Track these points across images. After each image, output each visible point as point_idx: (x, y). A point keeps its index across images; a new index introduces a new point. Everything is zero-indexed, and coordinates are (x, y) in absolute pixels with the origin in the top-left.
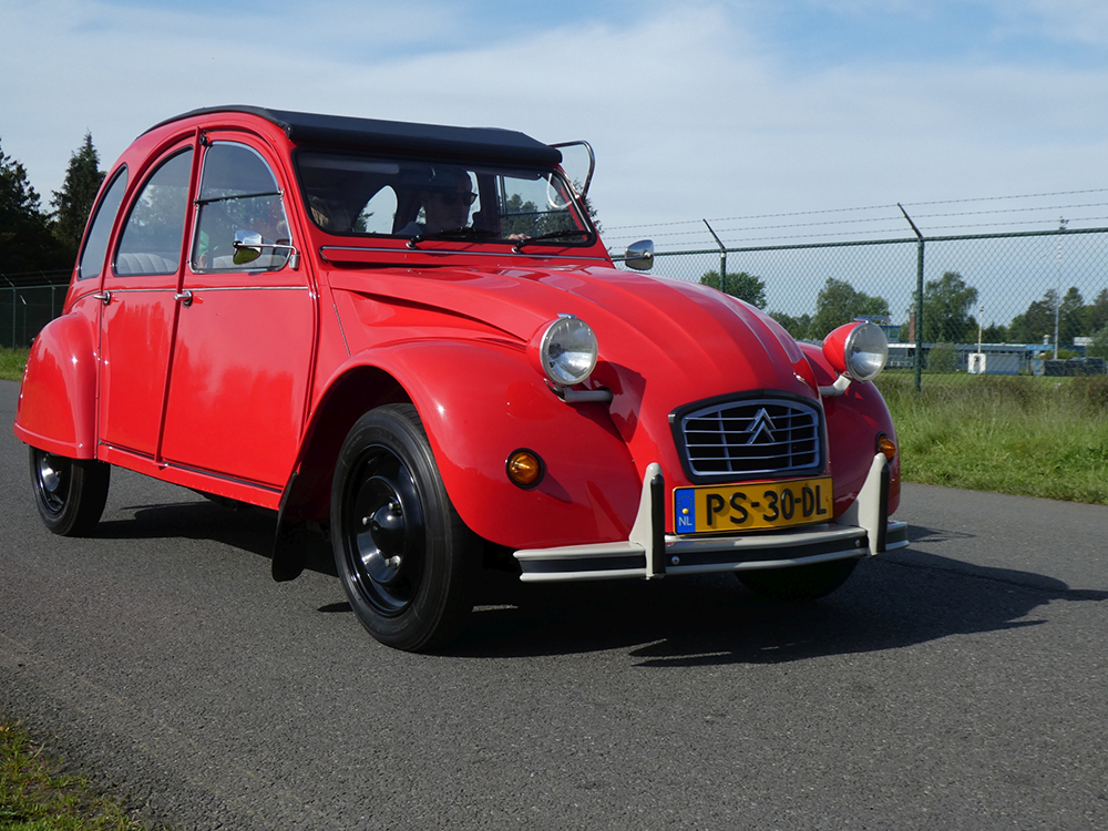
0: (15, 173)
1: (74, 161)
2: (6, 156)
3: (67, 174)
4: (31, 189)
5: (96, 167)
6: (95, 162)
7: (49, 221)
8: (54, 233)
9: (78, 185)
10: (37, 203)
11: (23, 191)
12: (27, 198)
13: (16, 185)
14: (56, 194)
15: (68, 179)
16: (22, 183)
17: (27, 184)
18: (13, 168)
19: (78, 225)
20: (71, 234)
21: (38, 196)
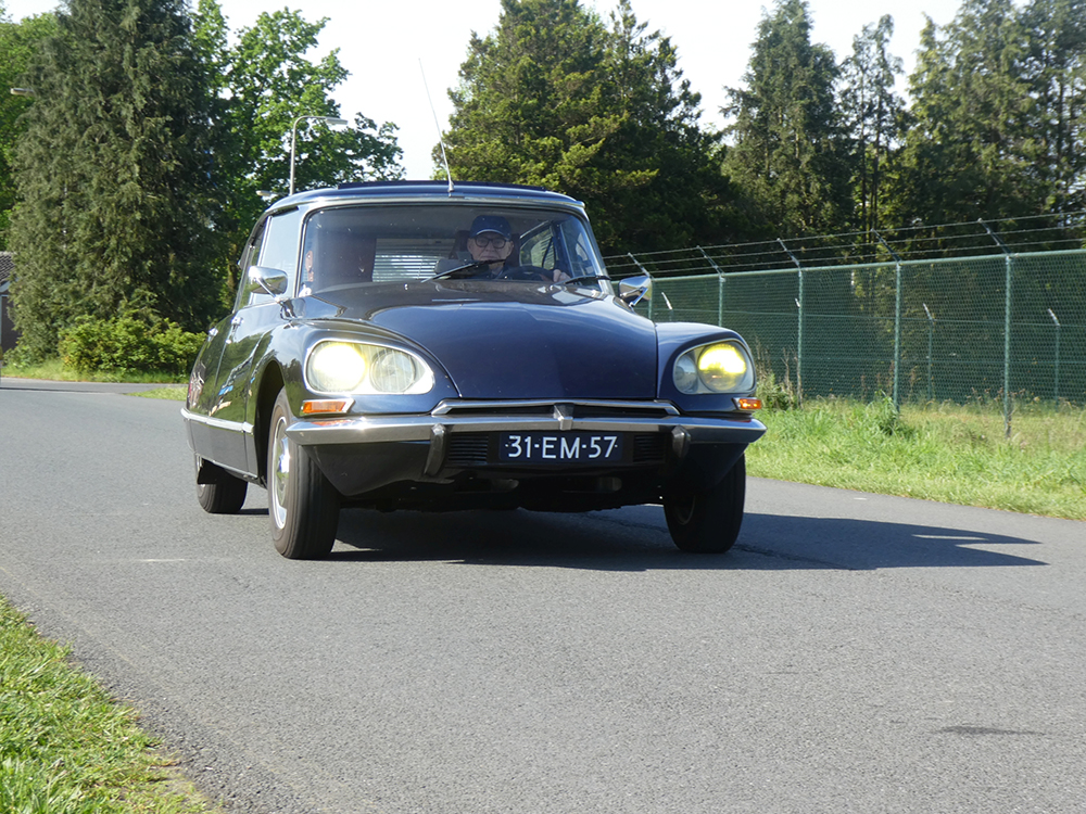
0: (656, 54)
1: (765, 27)
2: (639, 22)
3: (753, 53)
4: (685, 85)
5: (806, 36)
6: (805, 26)
7: (716, 147)
8: (726, 169)
9: (773, 73)
10: (695, 111)
11: (668, 89)
12: (675, 103)
13: (658, 78)
14: (732, 92)
15: (757, 63)
16: (669, 72)
17: (679, 74)
18: (653, 47)
19: (770, 150)
20: (758, 170)
21: (698, 97)
